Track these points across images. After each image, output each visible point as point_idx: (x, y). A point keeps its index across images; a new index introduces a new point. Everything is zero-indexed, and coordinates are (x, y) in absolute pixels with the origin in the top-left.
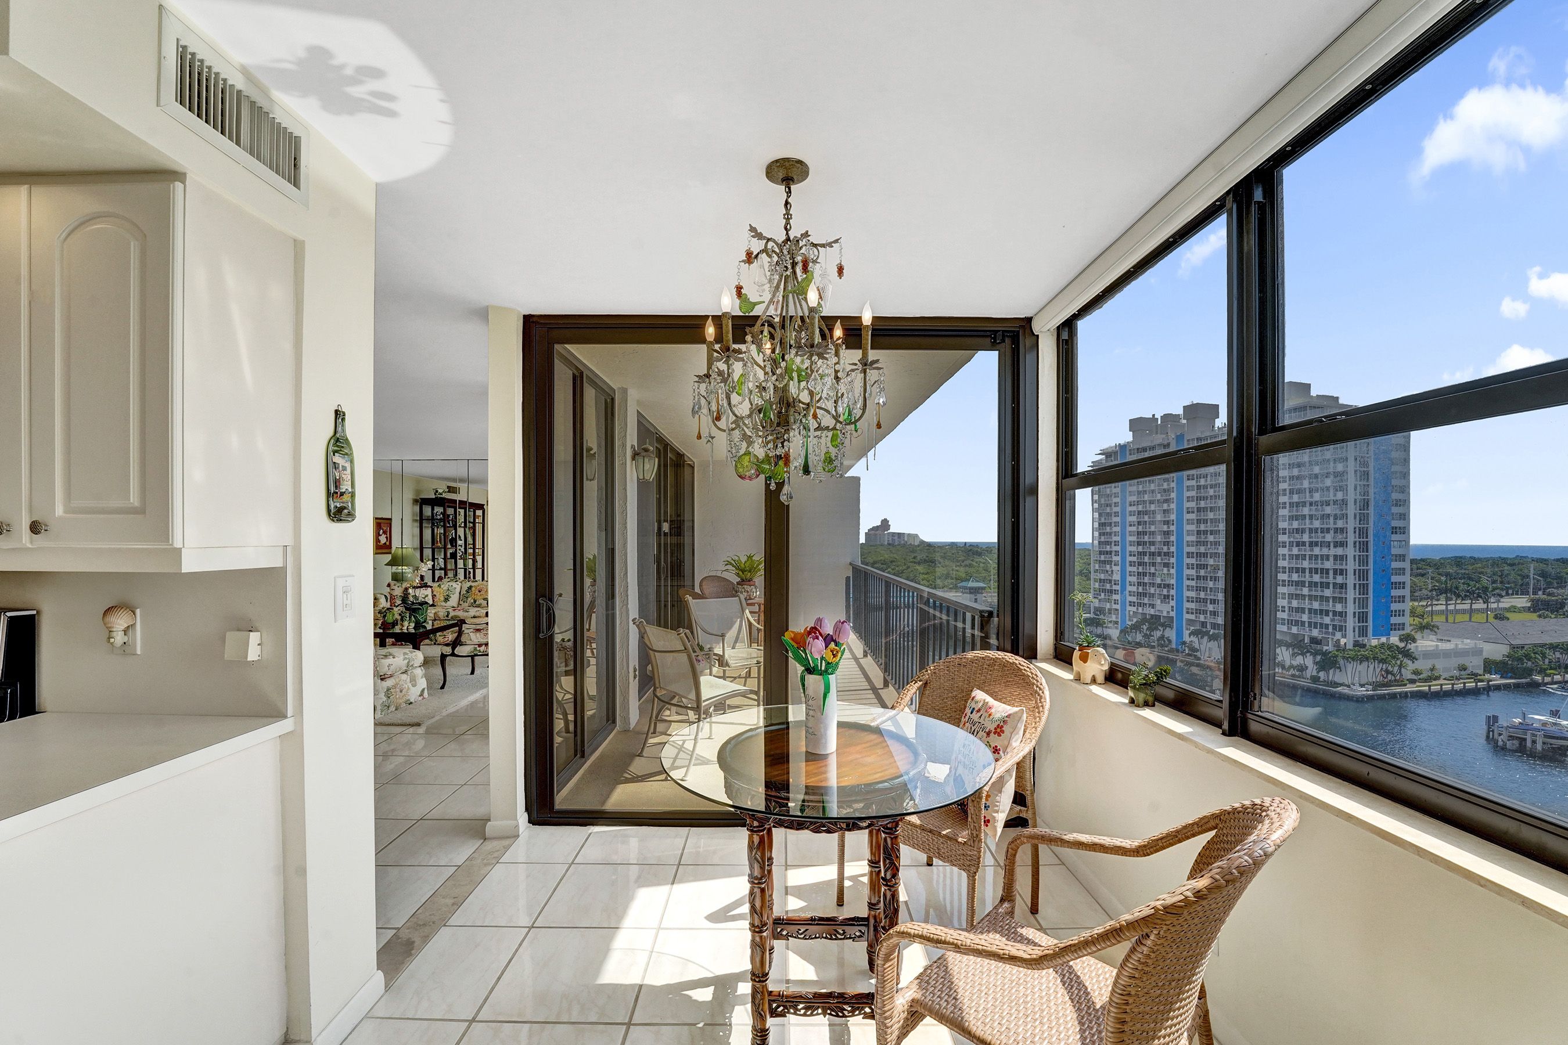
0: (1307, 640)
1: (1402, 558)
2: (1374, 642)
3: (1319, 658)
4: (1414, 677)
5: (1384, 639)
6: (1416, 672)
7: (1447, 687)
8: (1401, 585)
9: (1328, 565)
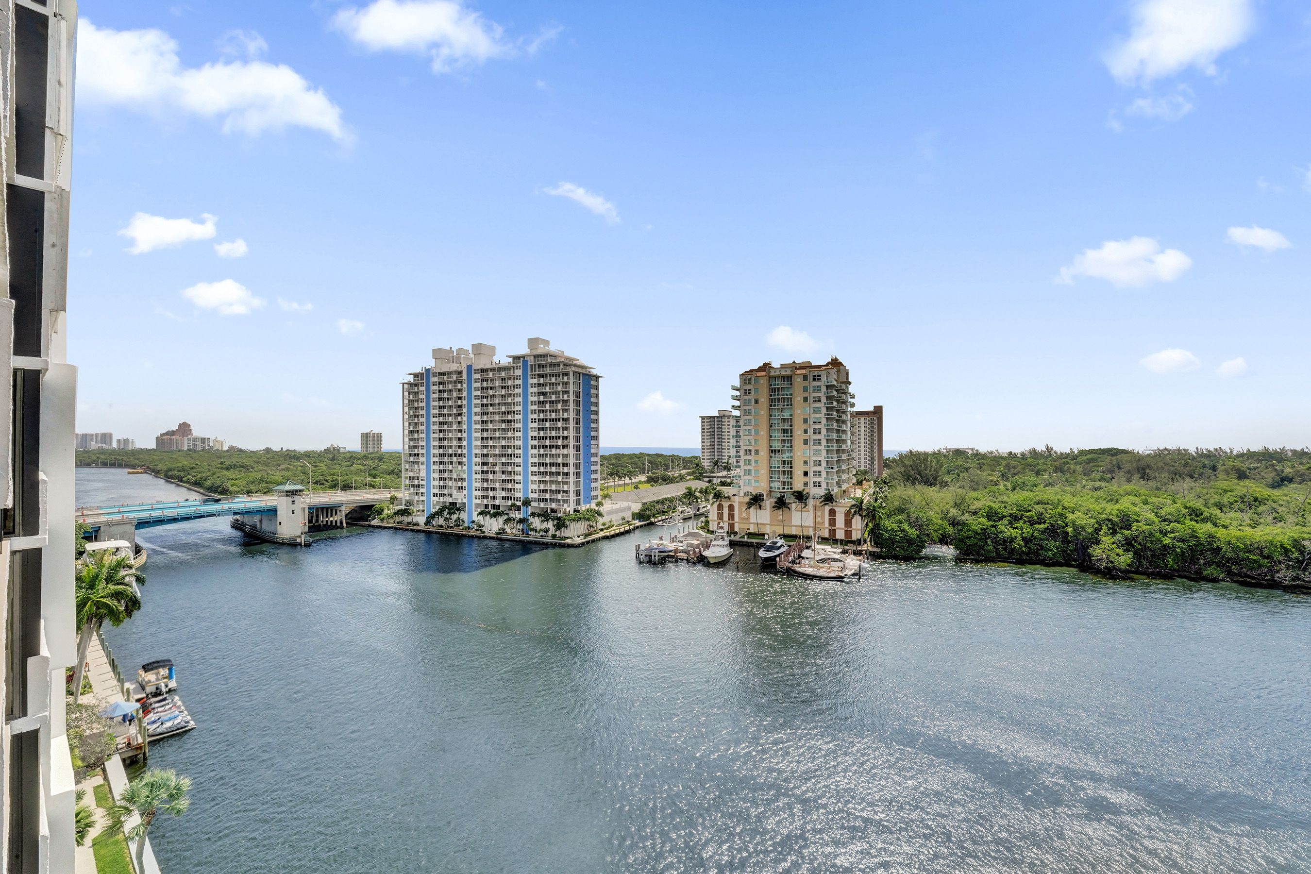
0: (549, 511)
1: (596, 455)
2: (584, 509)
3: (556, 522)
4: (603, 527)
5: (588, 506)
6: (604, 524)
7: (617, 531)
8: (595, 472)
9: (560, 460)
